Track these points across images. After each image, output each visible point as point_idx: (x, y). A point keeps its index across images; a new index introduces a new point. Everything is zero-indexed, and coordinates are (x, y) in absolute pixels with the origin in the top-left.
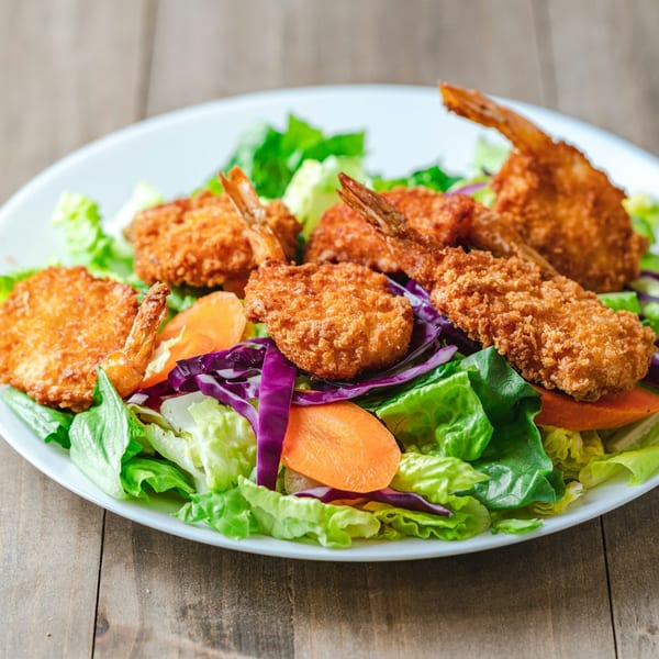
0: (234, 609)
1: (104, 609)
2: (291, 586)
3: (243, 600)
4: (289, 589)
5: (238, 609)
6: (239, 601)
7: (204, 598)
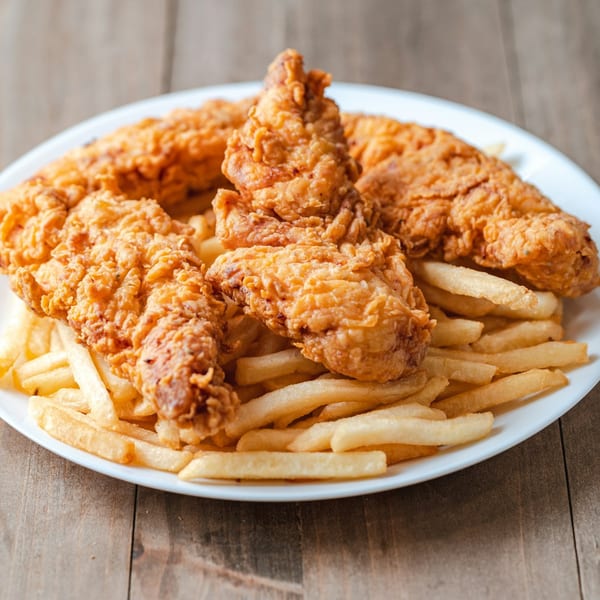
0: (251, 536)
1: (140, 535)
2: (299, 515)
3: (259, 527)
4: (297, 517)
5: (254, 535)
6: (255, 529)
7: (224, 525)
